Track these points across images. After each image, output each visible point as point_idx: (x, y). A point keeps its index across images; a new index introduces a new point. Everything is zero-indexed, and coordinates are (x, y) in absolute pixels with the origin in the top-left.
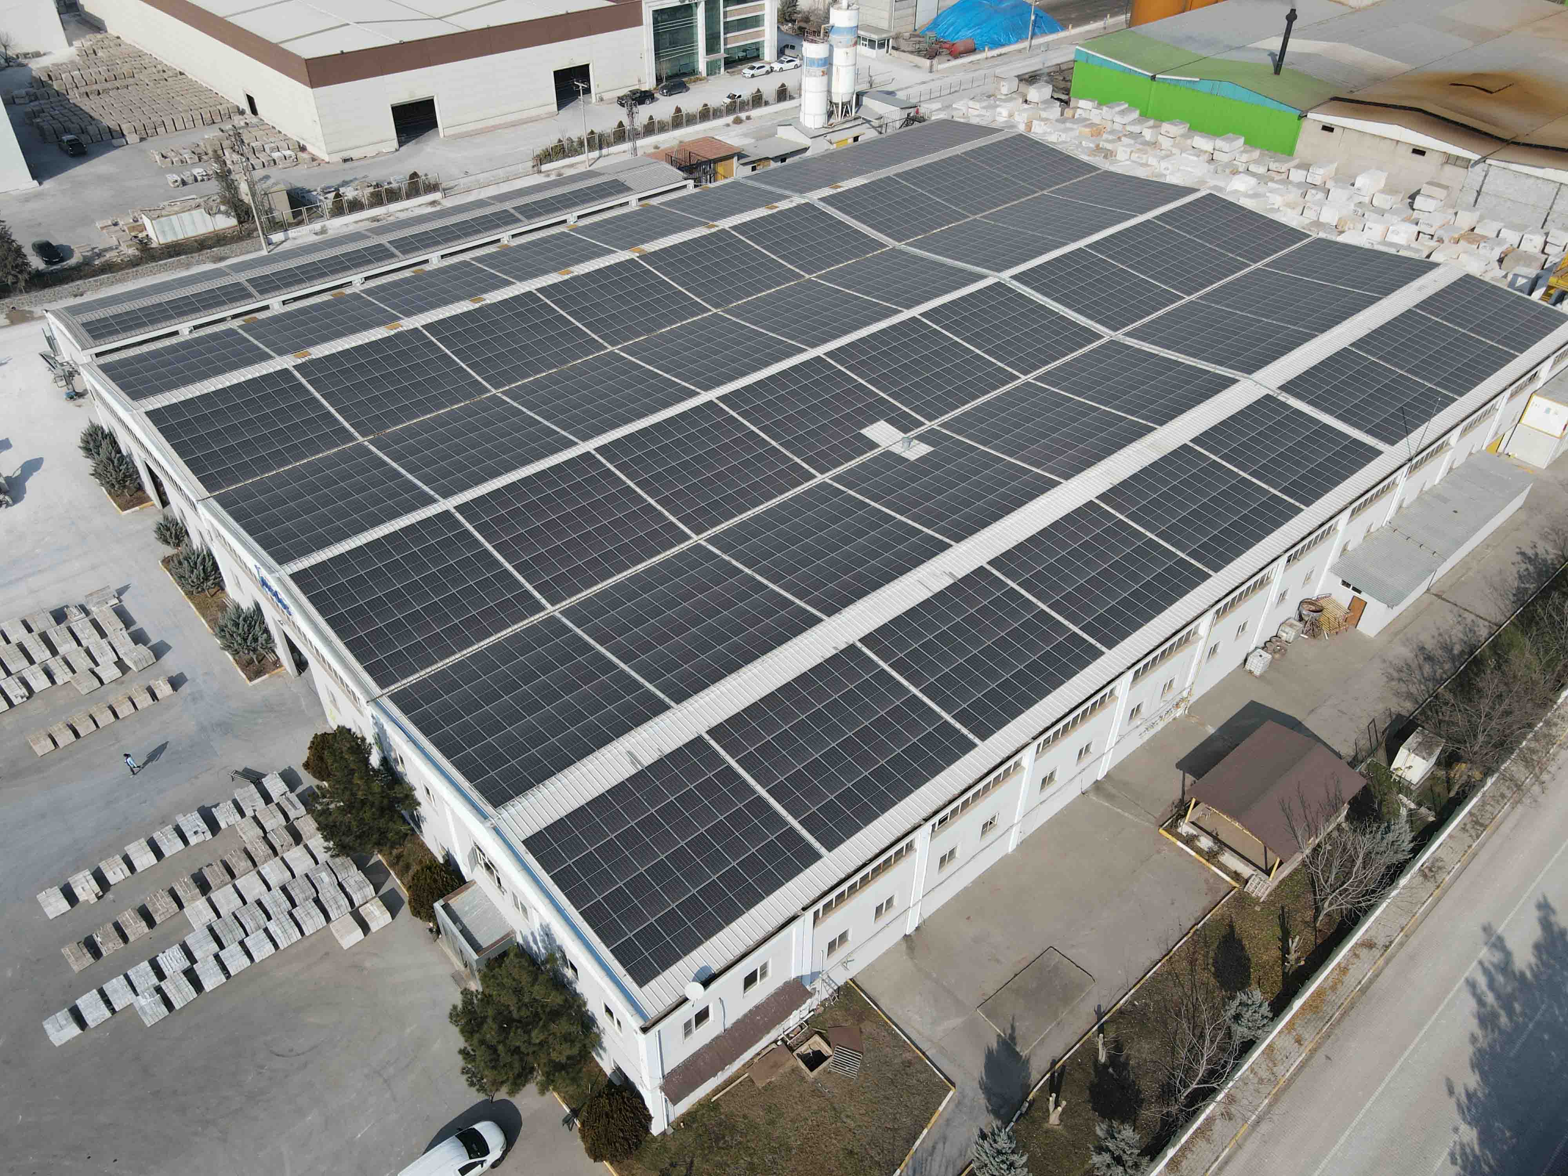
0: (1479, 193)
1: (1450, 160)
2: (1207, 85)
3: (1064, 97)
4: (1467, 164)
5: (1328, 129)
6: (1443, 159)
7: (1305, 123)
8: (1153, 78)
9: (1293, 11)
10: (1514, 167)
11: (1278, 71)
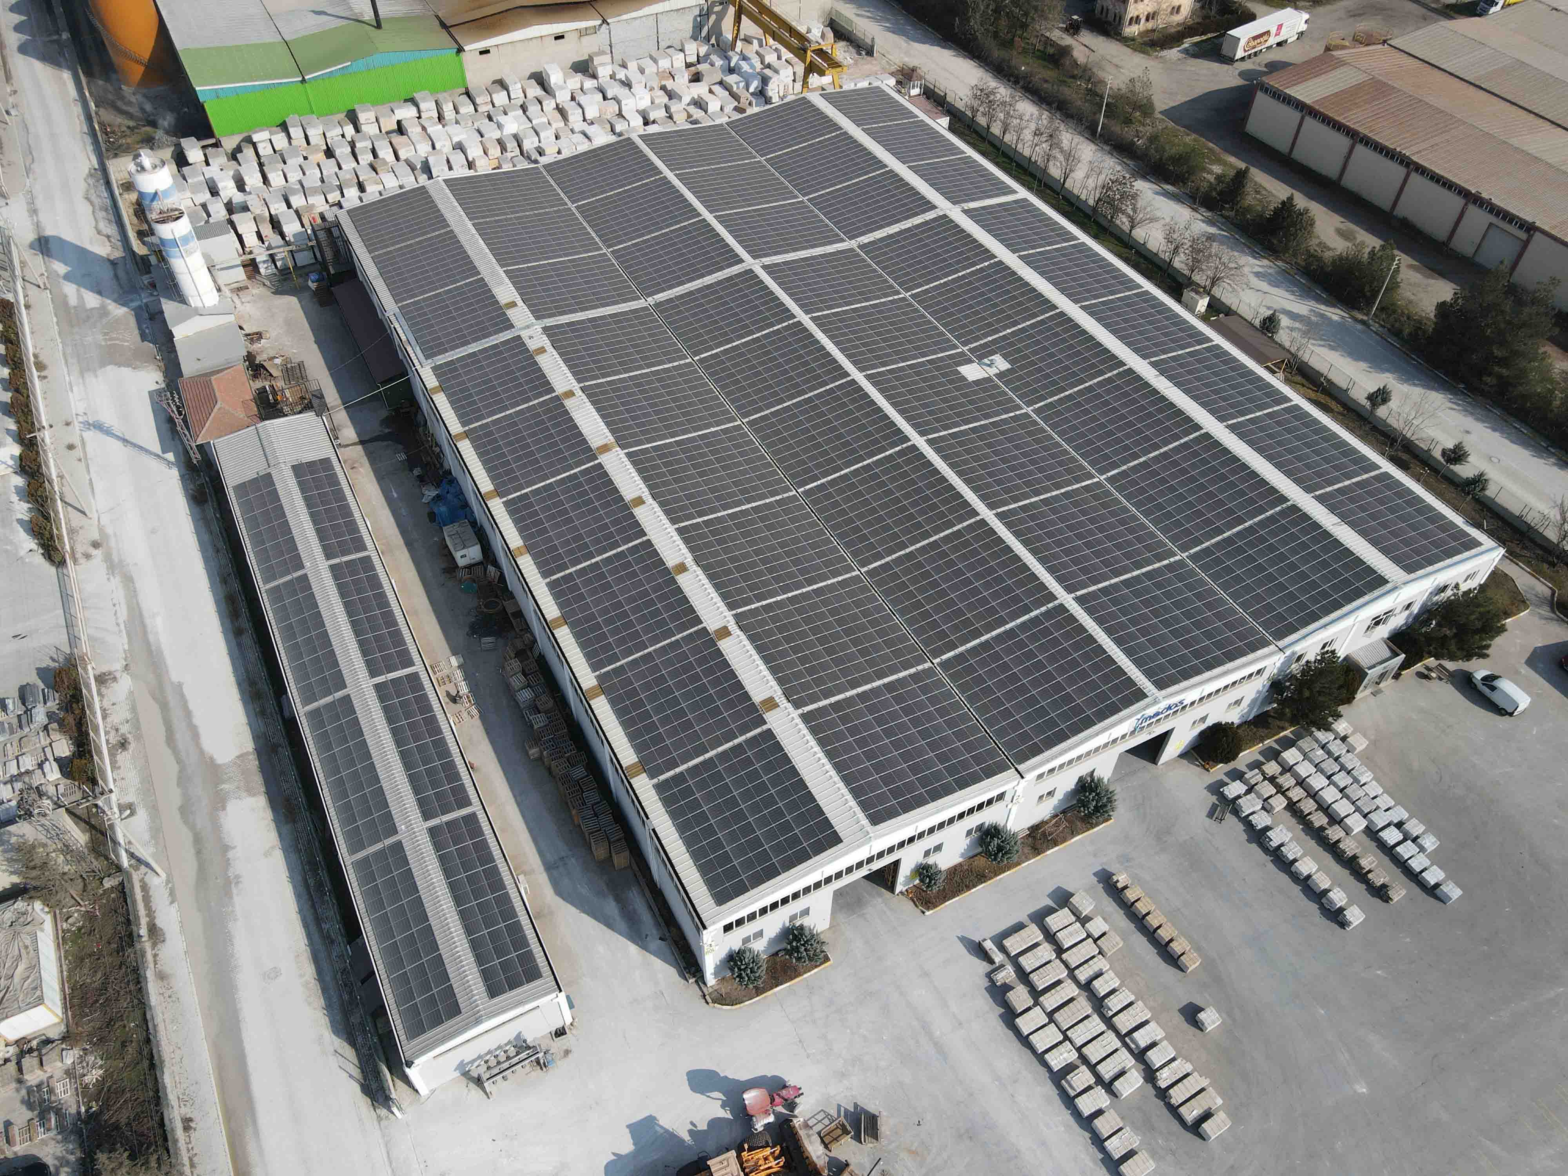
0: (611, 46)
1: (583, 33)
2: (359, 64)
4: (595, 30)
5: (485, 52)
6: (577, 34)
7: (465, 57)
8: (303, 81)
10: (625, 17)
11: (379, 26)
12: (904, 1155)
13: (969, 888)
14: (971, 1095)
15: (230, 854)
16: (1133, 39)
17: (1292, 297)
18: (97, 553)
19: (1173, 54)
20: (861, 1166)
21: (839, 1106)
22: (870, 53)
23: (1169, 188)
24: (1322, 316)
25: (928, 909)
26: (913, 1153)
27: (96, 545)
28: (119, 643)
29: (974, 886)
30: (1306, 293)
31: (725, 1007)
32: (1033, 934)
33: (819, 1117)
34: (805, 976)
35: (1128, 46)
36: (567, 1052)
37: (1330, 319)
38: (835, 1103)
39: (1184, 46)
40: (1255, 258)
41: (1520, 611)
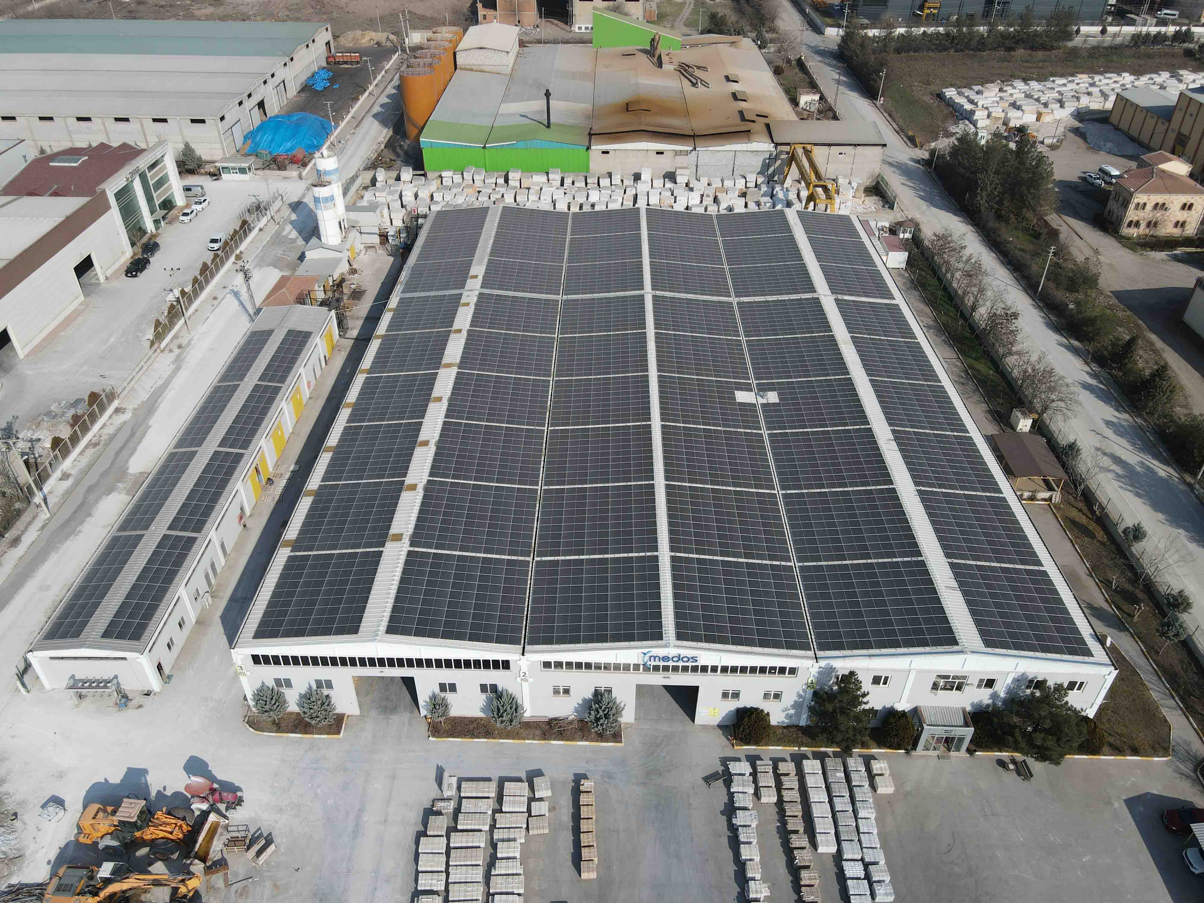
0: (697, 166)
1: (677, 153)
2: (522, 144)
3: (422, 172)
4: (687, 153)
5: (606, 152)
6: (673, 154)
7: (591, 152)
8: (484, 147)
9: (547, 90)
10: (710, 149)
11: (548, 126)
12: (268, 884)
13: (473, 736)
14: (349, 871)
15: (88, 519)
16: (1128, 239)
17: (1130, 448)
18: (177, 351)
19: (1162, 255)
20: (236, 874)
21: (260, 829)
22: (891, 207)
23: (1076, 343)
24: (1148, 468)
25: (434, 736)
26: (276, 886)
27: (180, 347)
28: (143, 396)
29: (478, 737)
30: (1148, 447)
31: (251, 729)
32: (491, 790)
33: (240, 828)
34: (316, 736)
35: (1120, 242)
36: (140, 706)
37: (1154, 473)
38: (259, 825)
39: (1176, 252)
40: (1117, 410)
41: (1155, 754)
